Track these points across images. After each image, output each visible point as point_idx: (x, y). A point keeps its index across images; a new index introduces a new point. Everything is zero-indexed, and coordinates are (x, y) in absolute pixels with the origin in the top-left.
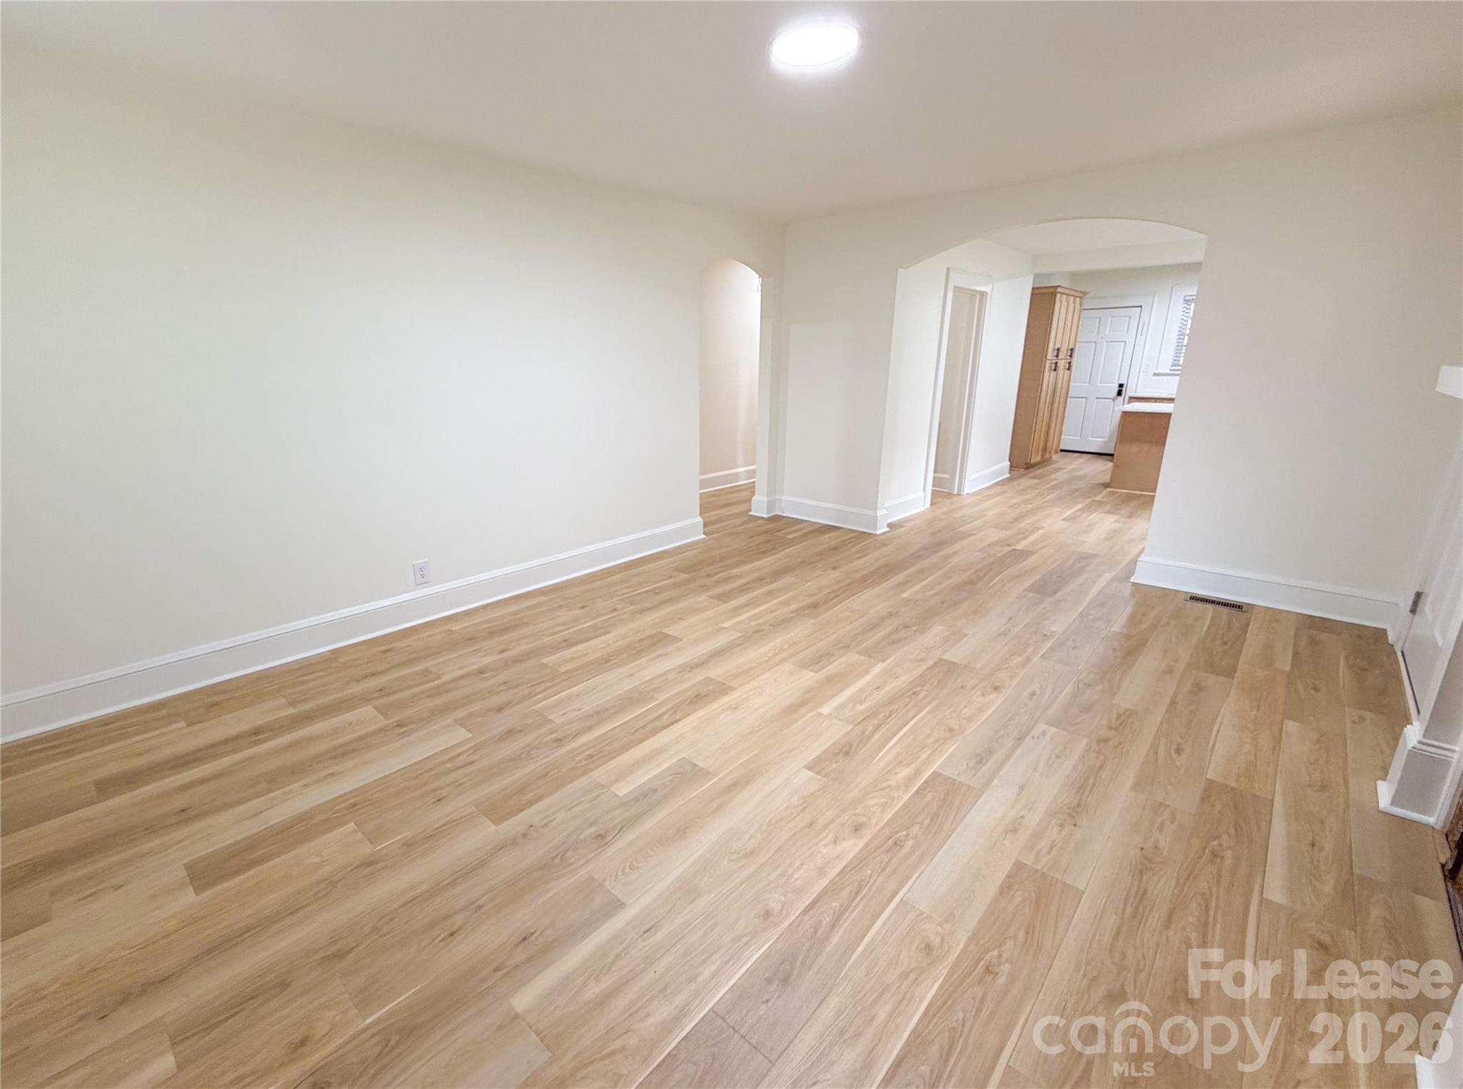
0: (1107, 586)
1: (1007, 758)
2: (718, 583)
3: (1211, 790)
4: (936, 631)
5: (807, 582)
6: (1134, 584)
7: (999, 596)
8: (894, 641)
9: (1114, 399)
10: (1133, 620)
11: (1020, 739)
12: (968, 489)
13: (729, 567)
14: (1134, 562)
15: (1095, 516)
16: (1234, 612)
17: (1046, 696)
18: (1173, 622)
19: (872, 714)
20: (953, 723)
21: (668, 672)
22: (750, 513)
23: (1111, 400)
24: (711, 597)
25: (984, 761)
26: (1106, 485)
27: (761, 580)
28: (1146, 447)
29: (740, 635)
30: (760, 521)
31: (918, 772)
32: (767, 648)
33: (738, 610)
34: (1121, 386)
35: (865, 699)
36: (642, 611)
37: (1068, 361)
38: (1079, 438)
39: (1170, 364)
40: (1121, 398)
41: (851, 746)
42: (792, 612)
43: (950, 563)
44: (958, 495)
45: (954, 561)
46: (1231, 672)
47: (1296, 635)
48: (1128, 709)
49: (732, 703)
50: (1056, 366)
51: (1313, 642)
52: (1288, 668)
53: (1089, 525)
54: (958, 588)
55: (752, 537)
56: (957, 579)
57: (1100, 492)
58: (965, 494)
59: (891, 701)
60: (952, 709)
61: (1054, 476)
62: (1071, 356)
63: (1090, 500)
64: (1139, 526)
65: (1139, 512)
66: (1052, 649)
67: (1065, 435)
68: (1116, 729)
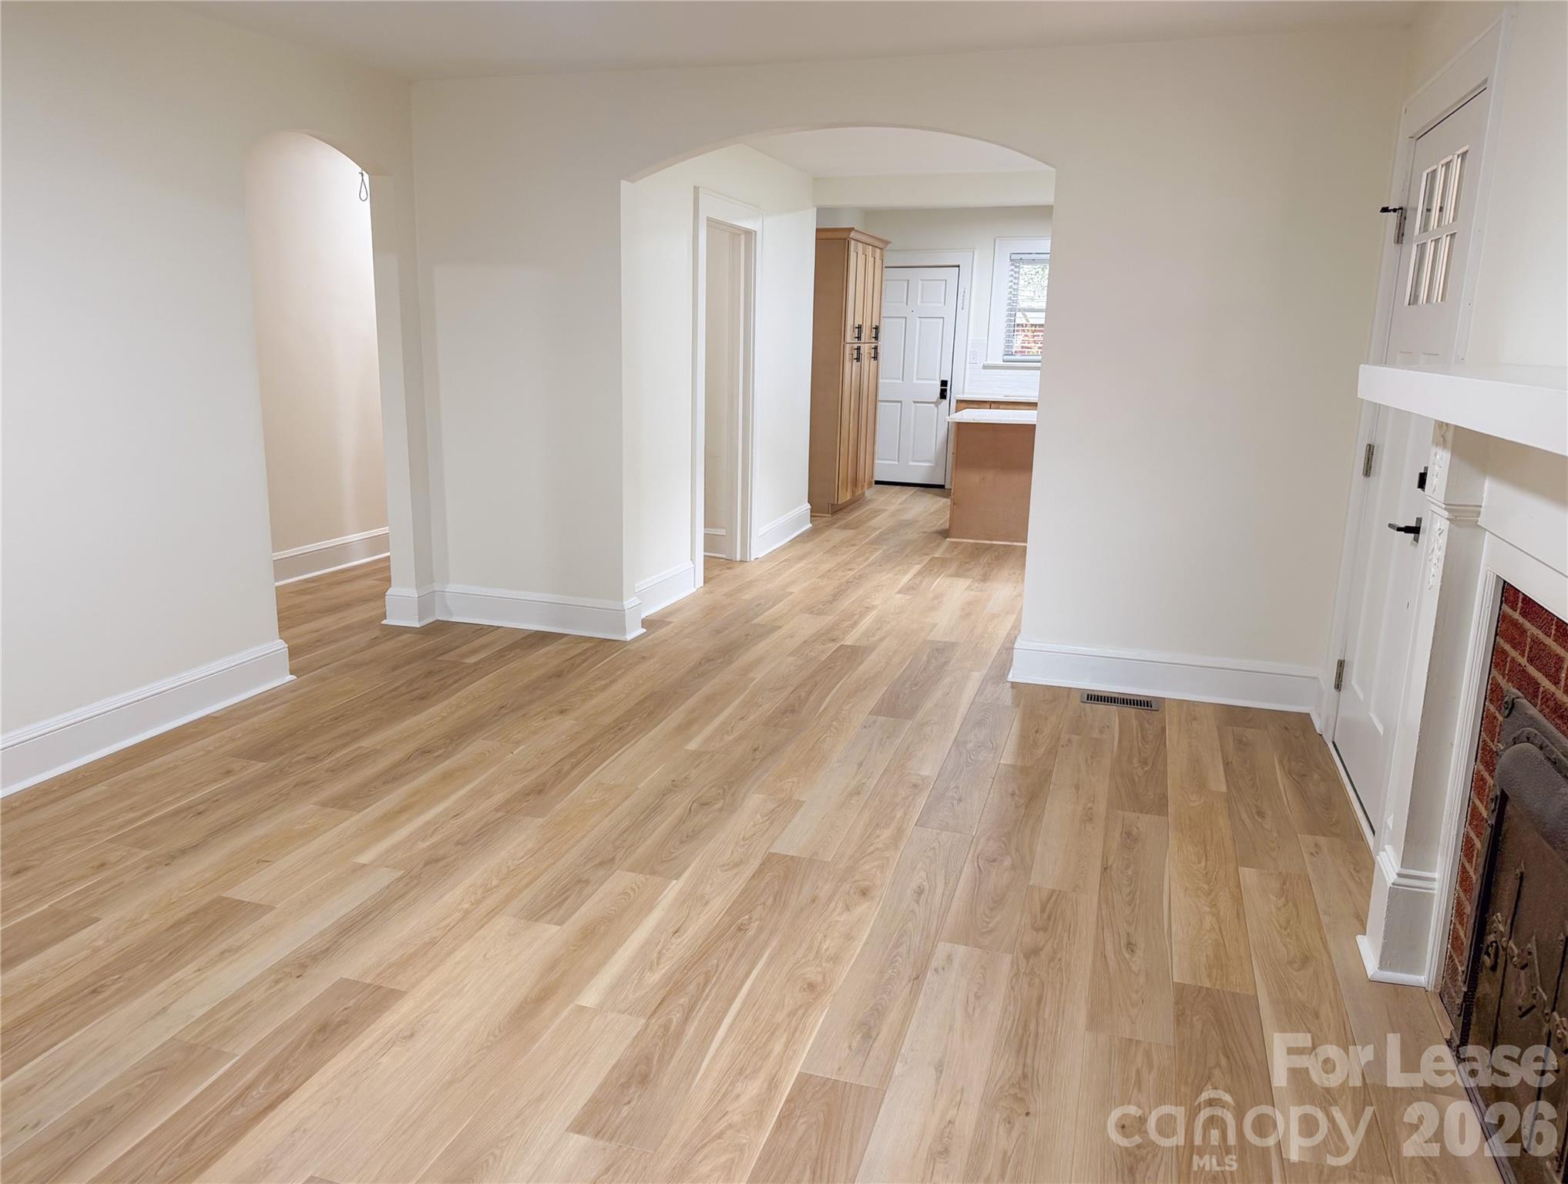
0: (980, 691)
1: (905, 1020)
2: (334, 771)
3: (1185, 999)
4: (754, 802)
5: (518, 743)
6: (1014, 685)
7: (836, 728)
8: (688, 835)
9: (937, 404)
10: (1026, 743)
11: (918, 978)
12: (759, 549)
13: (355, 736)
14: (1008, 649)
15: (940, 583)
16: (1142, 712)
17: (939, 891)
18: (1075, 738)
19: (674, 986)
20: (812, 973)
21: (253, 985)
22: (384, 622)
23: (933, 405)
24: (324, 804)
25: (874, 1034)
26: (945, 534)
27: (426, 753)
28: (990, 475)
29: (400, 873)
30: (405, 637)
31: (773, 1084)
32: (458, 891)
33: (389, 820)
34: (944, 383)
35: (659, 959)
36: (170, 859)
37: (873, 346)
38: (897, 463)
39: (1003, 352)
40: (945, 402)
41: (648, 1060)
42: (497, 810)
43: (755, 679)
44: (742, 561)
45: (758, 676)
46: (1161, 806)
47: (1221, 737)
48: (1054, 891)
49: (402, 1026)
50: (859, 354)
51: (1241, 744)
52: (1224, 789)
53: (935, 598)
54: (771, 722)
55: (394, 669)
56: (769, 706)
57: (938, 546)
58: (752, 559)
59: (703, 953)
60: (804, 946)
61: (874, 522)
62: (876, 338)
63: (929, 558)
64: (1001, 591)
65: (995, 571)
66: (928, 809)
67: (878, 459)
68: (1045, 929)
